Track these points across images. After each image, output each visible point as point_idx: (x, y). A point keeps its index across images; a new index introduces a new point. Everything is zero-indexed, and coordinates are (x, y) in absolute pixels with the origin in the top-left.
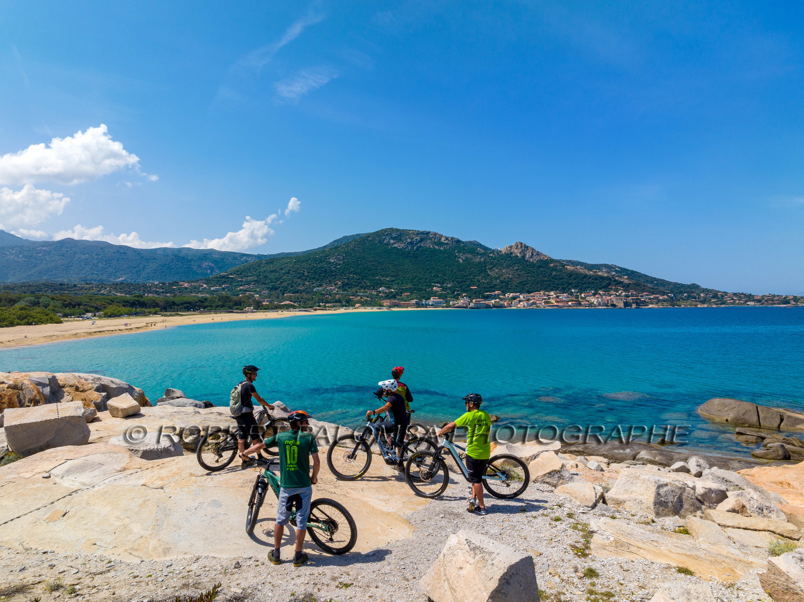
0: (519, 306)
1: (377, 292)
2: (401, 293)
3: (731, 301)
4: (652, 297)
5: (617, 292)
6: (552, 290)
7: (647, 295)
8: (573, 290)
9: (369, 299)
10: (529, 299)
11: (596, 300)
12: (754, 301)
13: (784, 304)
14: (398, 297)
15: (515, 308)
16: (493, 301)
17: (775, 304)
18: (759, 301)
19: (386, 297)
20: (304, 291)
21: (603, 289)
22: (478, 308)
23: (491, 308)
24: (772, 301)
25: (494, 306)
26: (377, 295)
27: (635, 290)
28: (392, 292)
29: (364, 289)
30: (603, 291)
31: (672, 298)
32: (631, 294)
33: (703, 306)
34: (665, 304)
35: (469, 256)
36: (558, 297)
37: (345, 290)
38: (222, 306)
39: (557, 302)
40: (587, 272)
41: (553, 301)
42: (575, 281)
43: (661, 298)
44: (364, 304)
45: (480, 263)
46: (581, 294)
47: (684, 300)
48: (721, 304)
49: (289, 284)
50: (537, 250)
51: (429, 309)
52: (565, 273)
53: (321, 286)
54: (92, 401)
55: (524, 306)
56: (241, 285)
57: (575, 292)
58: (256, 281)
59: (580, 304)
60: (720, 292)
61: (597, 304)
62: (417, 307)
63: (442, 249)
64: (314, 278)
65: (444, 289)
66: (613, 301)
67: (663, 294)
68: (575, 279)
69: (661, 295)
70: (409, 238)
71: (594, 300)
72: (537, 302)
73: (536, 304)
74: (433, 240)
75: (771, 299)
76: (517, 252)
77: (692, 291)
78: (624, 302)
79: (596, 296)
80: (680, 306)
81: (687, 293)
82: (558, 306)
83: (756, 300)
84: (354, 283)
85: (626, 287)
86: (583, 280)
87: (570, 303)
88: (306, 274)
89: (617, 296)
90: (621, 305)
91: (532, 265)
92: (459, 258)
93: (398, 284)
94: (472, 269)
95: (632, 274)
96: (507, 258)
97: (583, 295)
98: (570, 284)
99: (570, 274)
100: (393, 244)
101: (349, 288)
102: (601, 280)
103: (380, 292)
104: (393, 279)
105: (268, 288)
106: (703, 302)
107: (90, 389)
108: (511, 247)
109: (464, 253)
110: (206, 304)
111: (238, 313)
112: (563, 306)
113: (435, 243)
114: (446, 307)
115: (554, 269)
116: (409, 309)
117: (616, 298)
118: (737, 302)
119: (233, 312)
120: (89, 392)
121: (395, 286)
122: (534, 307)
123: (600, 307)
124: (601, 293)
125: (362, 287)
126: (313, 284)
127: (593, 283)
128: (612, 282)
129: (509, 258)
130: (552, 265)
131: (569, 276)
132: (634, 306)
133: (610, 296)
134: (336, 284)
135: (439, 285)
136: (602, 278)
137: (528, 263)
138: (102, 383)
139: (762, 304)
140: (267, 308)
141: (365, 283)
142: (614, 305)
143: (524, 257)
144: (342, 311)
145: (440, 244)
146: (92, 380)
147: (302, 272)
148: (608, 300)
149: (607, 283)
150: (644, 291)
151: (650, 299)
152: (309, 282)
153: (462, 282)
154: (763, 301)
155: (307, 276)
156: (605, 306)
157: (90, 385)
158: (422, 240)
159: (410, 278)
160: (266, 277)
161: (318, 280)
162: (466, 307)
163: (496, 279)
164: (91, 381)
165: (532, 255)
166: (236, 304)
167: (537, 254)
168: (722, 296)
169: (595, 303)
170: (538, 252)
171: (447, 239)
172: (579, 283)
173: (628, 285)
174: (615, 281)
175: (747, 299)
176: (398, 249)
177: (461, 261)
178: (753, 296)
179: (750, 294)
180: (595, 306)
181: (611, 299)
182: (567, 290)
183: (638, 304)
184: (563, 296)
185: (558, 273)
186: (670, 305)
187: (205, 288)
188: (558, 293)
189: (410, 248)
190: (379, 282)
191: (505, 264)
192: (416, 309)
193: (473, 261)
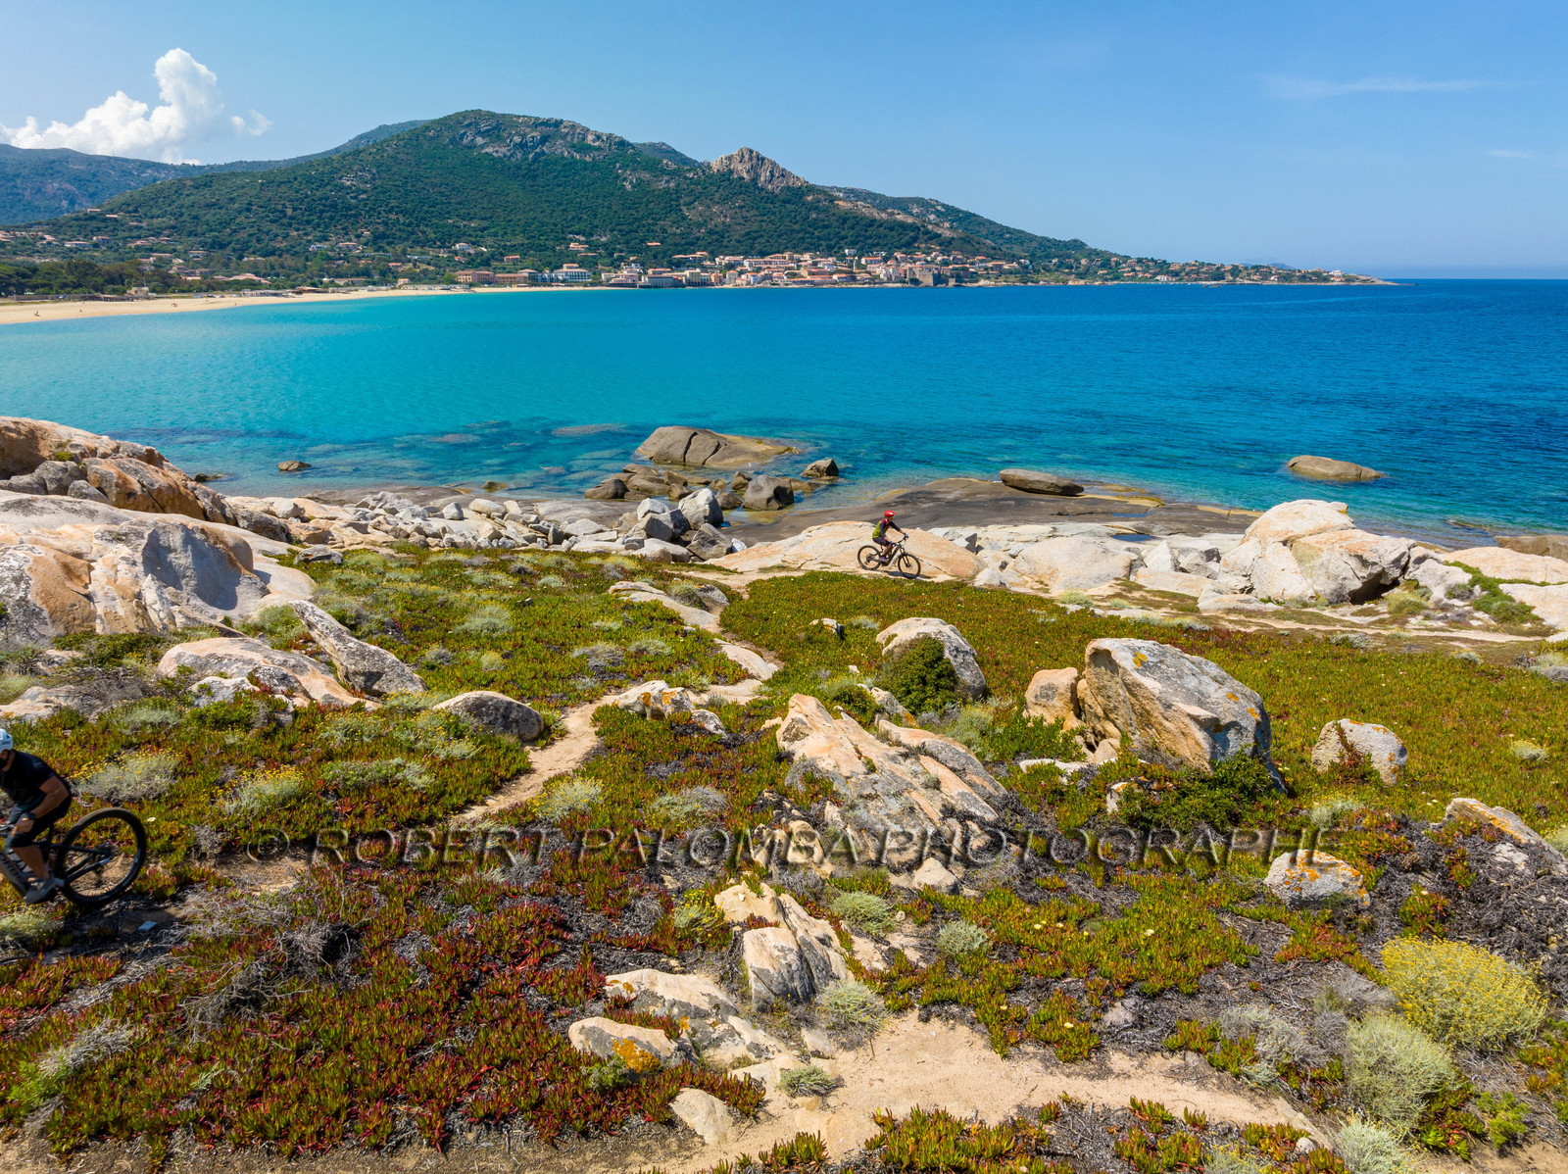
0: (738, 282)
1: (449, 252)
2: (502, 255)
3: (1132, 274)
4: (990, 265)
5: (928, 254)
6: (807, 250)
7: (982, 261)
8: (846, 251)
9: (431, 268)
10: (761, 268)
11: (884, 271)
12: (1167, 273)
13: (1216, 280)
14: (495, 264)
15: (730, 286)
16: (687, 273)
17: (1202, 279)
18: (1176, 274)
19: (468, 263)
20: (287, 251)
21: (904, 249)
22: (656, 287)
23: (683, 286)
24: (1198, 274)
25: (690, 283)
26: (450, 260)
27: (962, 251)
28: (482, 253)
29: (422, 247)
30: (902, 253)
31: (1026, 267)
32: (953, 259)
33: (1078, 283)
34: (1012, 278)
35: (646, 176)
36: (815, 264)
37: (380, 248)
38: (77, 286)
39: (812, 274)
40: (876, 214)
41: (805, 273)
42: (851, 232)
43: (1006, 267)
44: (415, 279)
45: (667, 191)
46: (860, 258)
47: (1049, 271)
48: (1113, 279)
49: (251, 235)
50: (782, 166)
51: (555, 289)
52: (834, 214)
53: (325, 239)
55: (748, 283)
56: (139, 238)
57: (849, 255)
58: (173, 227)
59: (855, 279)
60: (1116, 255)
62: (532, 285)
63: (588, 159)
64: (308, 222)
65: (593, 246)
66: (914, 273)
67: (1013, 258)
68: (853, 228)
69: (1008, 262)
70: (517, 134)
71: (881, 271)
72: (774, 274)
73: (771, 278)
74: (569, 138)
75: (1197, 270)
76: (742, 170)
78: (934, 274)
79: (888, 263)
80: (1039, 282)
81: (1057, 257)
82: (813, 282)
83: (1172, 272)
84: (398, 234)
85: (946, 245)
86: (866, 231)
87: (835, 277)
88: (289, 212)
89: (926, 262)
90: (930, 280)
91: (771, 198)
92: (625, 179)
93: (495, 235)
94: (651, 205)
95: (965, 219)
96: (722, 184)
97: (863, 261)
98: (843, 238)
99: (844, 219)
100: (482, 147)
101: (389, 244)
102: (901, 230)
103: (456, 253)
104: (485, 223)
105: (204, 245)
106: (1080, 276)
108: (730, 158)
109: (634, 170)
110: (35, 280)
111: (111, 300)
112: (823, 283)
113: (574, 146)
114: (592, 284)
115: (814, 207)
116: (515, 289)
117: (924, 267)
118: (1141, 275)
119: (99, 299)
121: (490, 241)
122: (768, 284)
123: (890, 285)
124: (898, 256)
125: (417, 242)
126: (306, 234)
127: (886, 236)
128: (920, 236)
129: (727, 183)
130: (810, 198)
131: (841, 220)
132: (953, 283)
133: (915, 262)
134: (358, 236)
135: (582, 239)
136: (903, 226)
137: (763, 194)
139: (1180, 280)
140: (189, 290)
141: (424, 232)
142: (915, 281)
143: (755, 180)
144: (363, 293)
145: (585, 149)
147: (280, 207)
148: (906, 271)
149: (910, 237)
150: (976, 253)
151: (986, 269)
152: (297, 230)
153: (631, 231)
154: (1183, 274)
155: (293, 218)
156: (900, 282)
158: (544, 140)
159: (522, 222)
160: (196, 217)
161: (318, 225)
162: (633, 285)
163: (700, 225)
165: (772, 175)
166: (111, 280)
167: (782, 175)
168: (1118, 264)
169: (882, 276)
170: (783, 170)
171: (598, 137)
172: (858, 236)
173: (950, 241)
174: (927, 232)
175: (1158, 269)
176: (493, 159)
177: (629, 187)
178: (1169, 265)
179: (1163, 261)
180: (881, 283)
181: (911, 269)
182: (834, 249)
183: (960, 279)
184: (828, 263)
185: (822, 216)
186: (1022, 281)
187: (49, 243)
188: (816, 256)
189: (519, 156)
190: (455, 231)
191: (717, 195)
192: (527, 289)
193: (654, 186)
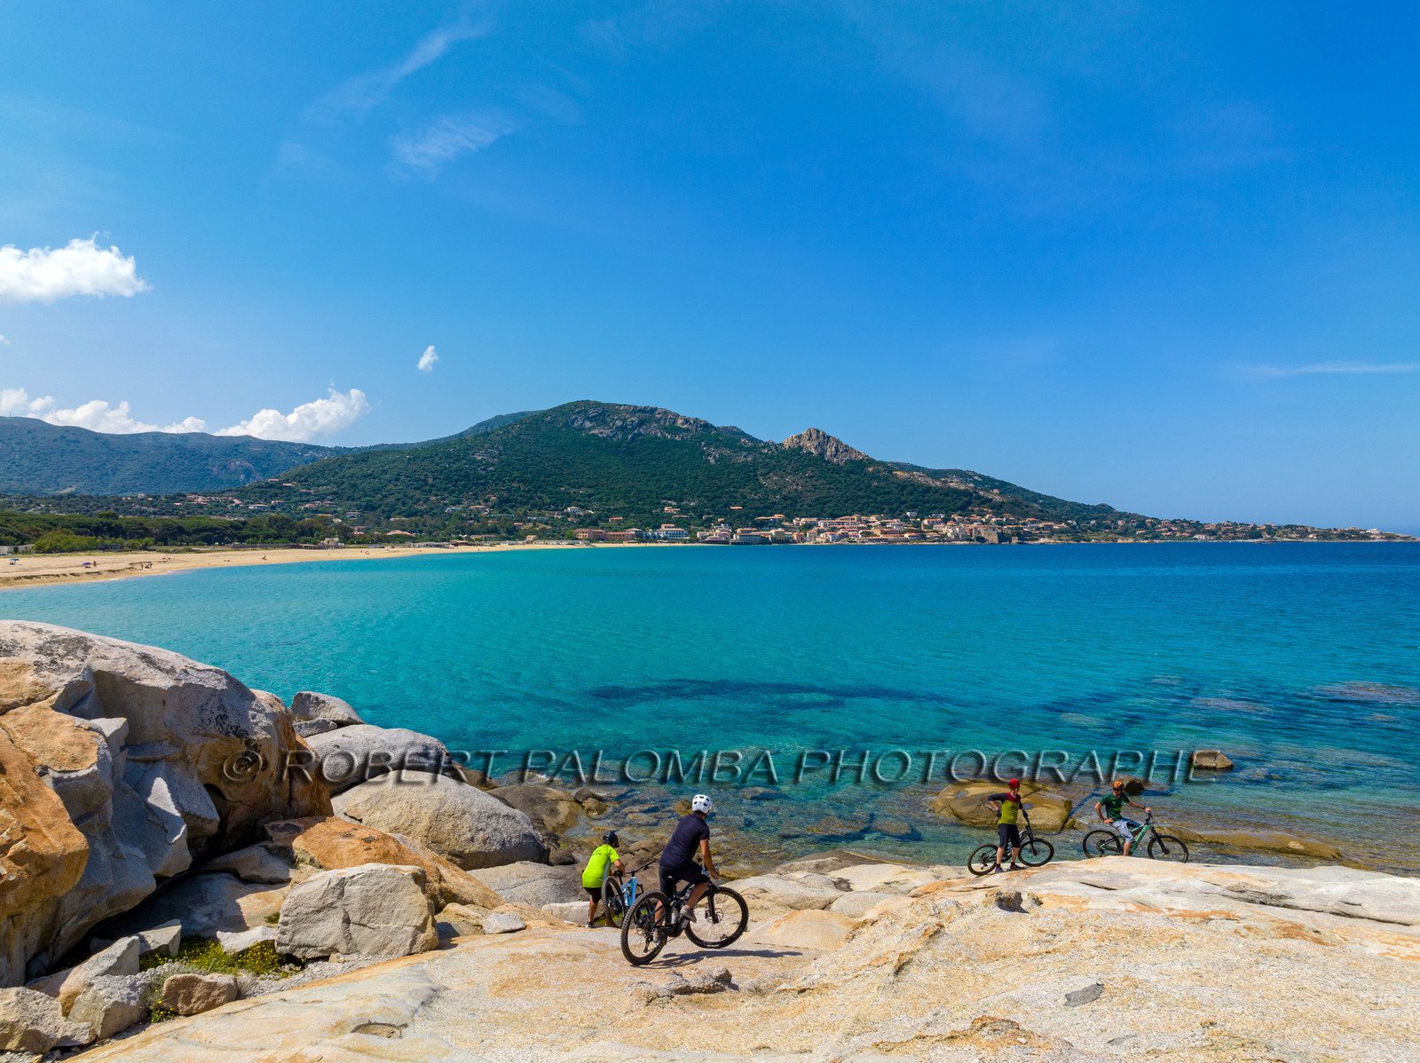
0: (818, 539)
1: (562, 514)
2: (607, 516)
3: (1169, 533)
4: (1041, 525)
5: (983, 516)
6: (872, 513)
7: (1032, 522)
8: (908, 513)
9: (549, 527)
10: (835, 528)
11: (951, 531)
12: (1204, 532)
13: (1253, 538)
14: (602, 524)
15: (812, 543)
16: (773, 532)
17: (1238, 538)
18: (1212, 533)
19: (580, 523)
20: (427, 513)
21: (959, 512)
22: (746, 544)
23: (770, 543)
24: (1235, 533)
25: (775, 540)
26: (564, 520)
27: (1013, 514)
28: (590, 515)
29: (539, 510)
30: (959, 515)
31: (1074, 527)
32: (1007, 520)
33: (1126, 541)
34: (1064, 537)
35: (727, 452)
36: (883, 524)
37: (504, 511)
38: (277, 537)
39: (883, 533)
40: (931, 482)
41: (877, 532)
42: (911, 498)
43: (1056, 527)
44: (543, 535)
45: (745, 464)
46: (922, 519)
47: (1093, 531)
48: (1152, 538)
49: (398, 500)
50: (844, 443)
51: (660, 545)
52: (893, 483)
53: (459, 503)
54: (44, 771)
55: (828, 541)
56: (308, 501)
57: (912, 517)
58: (335, 493)
59: (924, 537)
60: (1151, 517)
61: (953, 537)
62: (639, 542)
63: (677, 438)
64: (445, 489)
65: (684, 510)
66: (979, 532)
67: (1060, 520)
68: (911, 494)
69: (1057, 522)
70: (619, 419)
71: (948, 530)
72: (850, 533)
73: (847, 536)
74: (662, 422)
75: (1232, 529)
76: (811, 446)
77: (1101, 516)
78: (998, 533)
79: (948, 524)
80: (1090, 540)
81: (1095, 519)
82: (886, 540)
83: (1209, 531)
84: (520, 499)
85: (998, 509)
86: (924, 496)
87: (906, 536)
88: (431, 481)
89: (983, 523)
90: (994, 538)
91: (837, 469)
92: (709, 455)
93: (601, 500)
94: (732, 476)
95: (1004, 487)
96: (791, 458)
97: (926, 522)
98: (904, 502)
99: (902, 486)
100: (590, 429)
101: (512, 507)
102: (955, 496)
103: (568, 515)
104: (591, 491)
105: (358, 507)
106: (1125, 533)
107: (30, 701)
108: (799, 437)
109: (717, 447)
110: (245, 532)
111: (311, 548)
112: (896, 541)
113: (666, 428)
114: (691, 541)
115: (875, 476)
116: (626, 545)
117: (985, 527)
118: (1178, 534)
119: (301, 547)
120: (26, 714)
121: (596, 505)
122: (845, 542)
123: (958, 543)
124: (956, 518)
125: (535, 506)
126: (443, 499)
127: (942, 501)
128: (974, 500)
129: (797, 457)
130: (871, 469)
131: (900, 488)
132: (1015, 540)
133: (972, 523)
134: (486, 501)
135: (674, 503)
136: (956, 492)
137: (830, 466)
138: (99, 665)
139: (1218, 538)
140: (362, 542)
141: (540, 498)
142: (981, 539)
143: (822, 454)
144: (504, 546)
145: (675, 430)
146: (40, 650)
147: (423, 477)
148: (971, 530)
149: (965, 502)
150: (1026, 515)
151: (1038, 529)
152: (436, 495)
153: (715, 497)
154: (1220, 533)
155: (433, 486)
156: (967, 540)
157: (29, 677)
158: (642, 423)
159: (623, 490)
160: (354, 485)
161: (453, 492)
162: (727, 542)
163: (775, 493)
164: (31, 657)
165: (837, 451)
166: (303, 533)
167: (846, 450)
168: (1153, 525)
169: (949, 535)
170: (846, 446)
171: (687, 421)
172: (917, 500)
173: (1001, 505)
174: (979, 497)
175: (1194, 529)
176: (599, 438)
177: (712, 461)
178: (1203, 525)
179: (1198, 522)
180: (950, 541)
181: (976, 528)
182: (898, 512)
183: (1018, 535)
184: (894, 524)
185: (883, 484)
186: (1072, 540)
187: (237, 506)
188: (882, 518)
189: (620, 436)
190: (566, 496)
191: (790, 467)
192: (636, 545)
193: (734, 461)
